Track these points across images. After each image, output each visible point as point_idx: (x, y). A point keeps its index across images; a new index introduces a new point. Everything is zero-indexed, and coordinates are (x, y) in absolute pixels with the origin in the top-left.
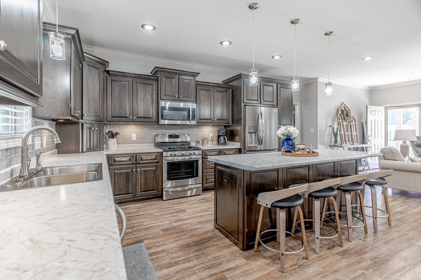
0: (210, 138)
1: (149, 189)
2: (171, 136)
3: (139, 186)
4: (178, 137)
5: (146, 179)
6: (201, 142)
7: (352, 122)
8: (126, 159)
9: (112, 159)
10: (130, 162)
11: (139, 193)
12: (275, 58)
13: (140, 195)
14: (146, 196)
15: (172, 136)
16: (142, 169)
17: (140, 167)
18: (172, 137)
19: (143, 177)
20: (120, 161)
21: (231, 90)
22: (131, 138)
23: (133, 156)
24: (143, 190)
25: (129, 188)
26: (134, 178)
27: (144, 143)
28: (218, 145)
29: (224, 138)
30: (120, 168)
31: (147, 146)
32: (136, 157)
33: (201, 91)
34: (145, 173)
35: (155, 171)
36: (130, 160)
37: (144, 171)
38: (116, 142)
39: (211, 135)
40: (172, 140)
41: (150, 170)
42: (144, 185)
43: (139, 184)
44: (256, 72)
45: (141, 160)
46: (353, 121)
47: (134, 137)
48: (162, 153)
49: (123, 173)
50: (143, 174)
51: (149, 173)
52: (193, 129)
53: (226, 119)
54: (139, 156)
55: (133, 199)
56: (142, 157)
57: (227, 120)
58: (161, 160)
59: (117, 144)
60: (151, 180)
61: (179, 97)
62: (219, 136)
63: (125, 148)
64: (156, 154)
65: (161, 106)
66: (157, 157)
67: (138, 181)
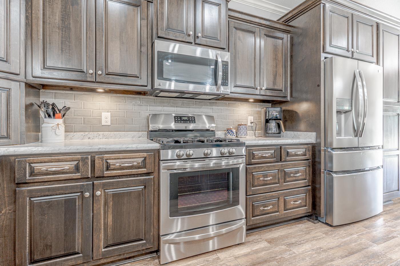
0: (249, 124)
1: (125, 239)
2: (179, 119)
3: (100, 232)
4: (192, 121)
5: (118, 215)
6: (234, 131)
8: (67, 166)
9: (25, 169)
10: (78, 175)
13: (105, 253)
15: (181, 117)
16: (110, 191)
17: (105, 186)
18: (181, 120)
19: (110, 210)
20: (47, 173)
21: (289, 34)
22: (100, 121)
23: (84, 160)
24: (111, 243)
25: (74, 241)
26: (88, 215)
27: (126, 131)
28: (266, 137)
29: (278, 124)
30: (49, 190)
31: (133, 137)
32: (93, 162)
33: (238, 32)
34: (116, 199)
35: (140, 195)
36: (77, 169)
37: (114, 195)
38: (62, 128)
39: (251, 119)
40: (182, 126)
41: (129, 193)
42: (114, 228)
43: (100, 229)
45: (108, 169)
47: (106, 118)
48: (158, 151)
49: (58, 202)
50: (111, 203)
51: (126, 200)
52: (219, 108)
53: (280, 88)
54: (102, 159)
56: (108, 161)
57: (282, 91)
58: (157, 168)
59: (66, 131)
60: (133, 217)
61: (196, 36)
62: (267, 121)
63: (86, 140)
64: (145, 154)
65: (158, 52)
66: (147, 161)
67: (99, 222)
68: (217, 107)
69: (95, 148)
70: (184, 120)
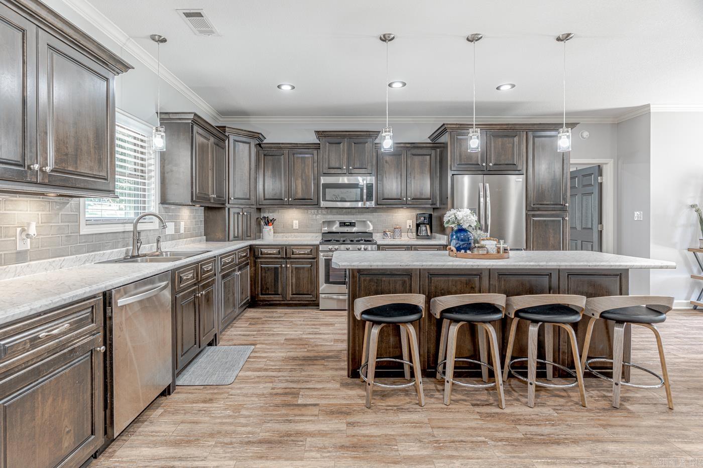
0: (408, 227)
1: (301, 292)
2: (343, 224)
3: (289, 287)
4: (353, 226)
5: (298, 279)
6: (388, 233)
8: (275, 251)
9: (259, 251)
10: (279, 256)
11: (290, 296)
12: (501, 88)
13: (291, 298)
14: (299, 301)
15: (344, 223)
16: (294, 266)
17: (292, 263)
18: (344, 225)
19: (294, 276)
20: (267, 254)
21: (438, 150)
22: (292, 226)
23: (282, 248)
24: (294, 293)
25: (278, 288)
26: (284, 276)
27: (308, 233)
28: (417, 238)
29: (426, 227)
30: (268, 262)
31: (312, 237)
32: (286, 250)
34: (297, 270)
35: (310, 269)
36: (279, 253)
37: (296, 268)
38: (272, 230)
39: (409, 222)
40: (346, 229)
41: (303, 268)
42: (296, 286)
43: (289, 284)
44: (389, 131)
45: (293, 254)
47: (296, 224)
48: (318, 246)
49: (271, 268)
50: (294, 272)
51: (302, 271)
52: (379, 214)
54: (290, 248)
55: (283, 302)
56: (293, 250)
57: (430, 199)
58: (317, 255)
59: (274, 233)
60: (305, 281)
61: (348, 169)
62: (418, 225)
63: (285, 239)
64: (311, 247)
65: (322, 184)
66: (313, 251)
67: (289, 280)
68: (377, 214)
69: (287, 243)
70: (347, 225)
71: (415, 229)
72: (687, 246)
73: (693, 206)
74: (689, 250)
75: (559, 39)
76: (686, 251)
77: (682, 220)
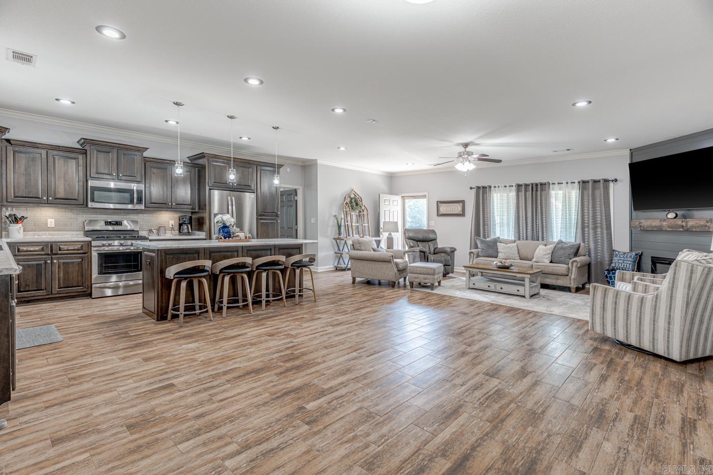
0: (171, 226)
1: (71, 285)
2: (108, 223)
3: (56, 281)
4: (119, 224)
5: (66, 273)
6: (154, 231)
7: (363, 211)
8: (37, 248)
9: (15, 249)
10: (43, 253)
11: (56, 289)
12: (243, 138)
13: (58, 291)
14: (67, 293)
15: (110, 222)
16: (61, 261)
17: (58, 259)
18: (110, 224)
19: (62, 270)
20: (27, 251)
21: (197, 169)
22: (47, 224)
23: (47, 246)
24: (62, 286)
25: (41, 284)
26: (49, 272)
27: (67, 231)
28: (180, 235)
29: (187, 226)
30: (28, 259)
31: (72, 235)
32: (52, 247)
33: (152, 169)
34: (65, 265)
35: (81, 264)
36: (43, 250)
37: (64, 263)
38: (22, 229)
39: (172, 222)
40: (111, 228)
41: (73, 263)
42: (64, 279)
43: (56, 279)
45: (60, 250)
46: (365, 211)
47: (51, 223)
48: (91, 242)
49: (33, 265)
50: (62, 267)
51: (71, 266)
52: (144, 215)
53: (190, 203)
54: (57, 245)
55: (47, 297)
56: (60, 246)
57: (191, 205)
58: (89, 251)
59: (24, 231)
60: (75, 274)
61: (118, 175)
62: (180, 225)
63: (37, 237)
64: (82, 243)
65: (91, 187)
66: (84, 247)
67: (55, 275)
69: (53, 240)
70: (113, 224)
71: (177, 227)
72: (333, 237)
73: (335, 216)
74: (334, 239)
75: (273, 128)
76: (333, 240)
77: (331, 223)
